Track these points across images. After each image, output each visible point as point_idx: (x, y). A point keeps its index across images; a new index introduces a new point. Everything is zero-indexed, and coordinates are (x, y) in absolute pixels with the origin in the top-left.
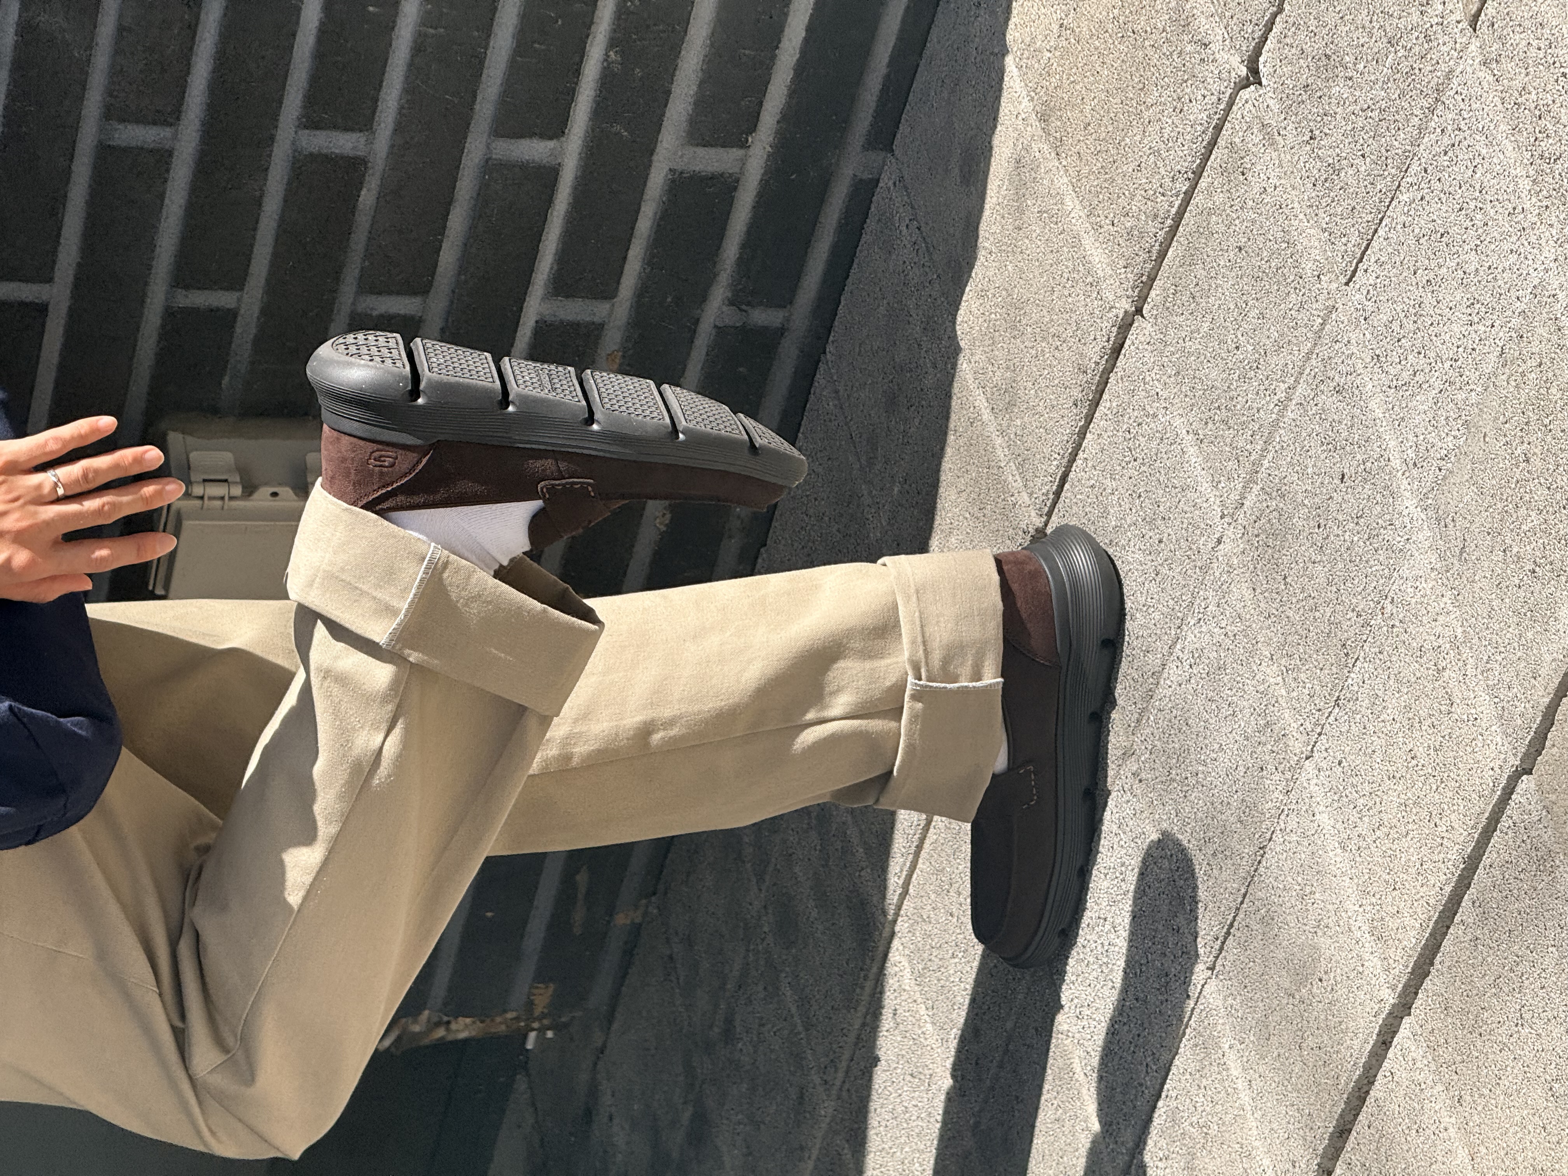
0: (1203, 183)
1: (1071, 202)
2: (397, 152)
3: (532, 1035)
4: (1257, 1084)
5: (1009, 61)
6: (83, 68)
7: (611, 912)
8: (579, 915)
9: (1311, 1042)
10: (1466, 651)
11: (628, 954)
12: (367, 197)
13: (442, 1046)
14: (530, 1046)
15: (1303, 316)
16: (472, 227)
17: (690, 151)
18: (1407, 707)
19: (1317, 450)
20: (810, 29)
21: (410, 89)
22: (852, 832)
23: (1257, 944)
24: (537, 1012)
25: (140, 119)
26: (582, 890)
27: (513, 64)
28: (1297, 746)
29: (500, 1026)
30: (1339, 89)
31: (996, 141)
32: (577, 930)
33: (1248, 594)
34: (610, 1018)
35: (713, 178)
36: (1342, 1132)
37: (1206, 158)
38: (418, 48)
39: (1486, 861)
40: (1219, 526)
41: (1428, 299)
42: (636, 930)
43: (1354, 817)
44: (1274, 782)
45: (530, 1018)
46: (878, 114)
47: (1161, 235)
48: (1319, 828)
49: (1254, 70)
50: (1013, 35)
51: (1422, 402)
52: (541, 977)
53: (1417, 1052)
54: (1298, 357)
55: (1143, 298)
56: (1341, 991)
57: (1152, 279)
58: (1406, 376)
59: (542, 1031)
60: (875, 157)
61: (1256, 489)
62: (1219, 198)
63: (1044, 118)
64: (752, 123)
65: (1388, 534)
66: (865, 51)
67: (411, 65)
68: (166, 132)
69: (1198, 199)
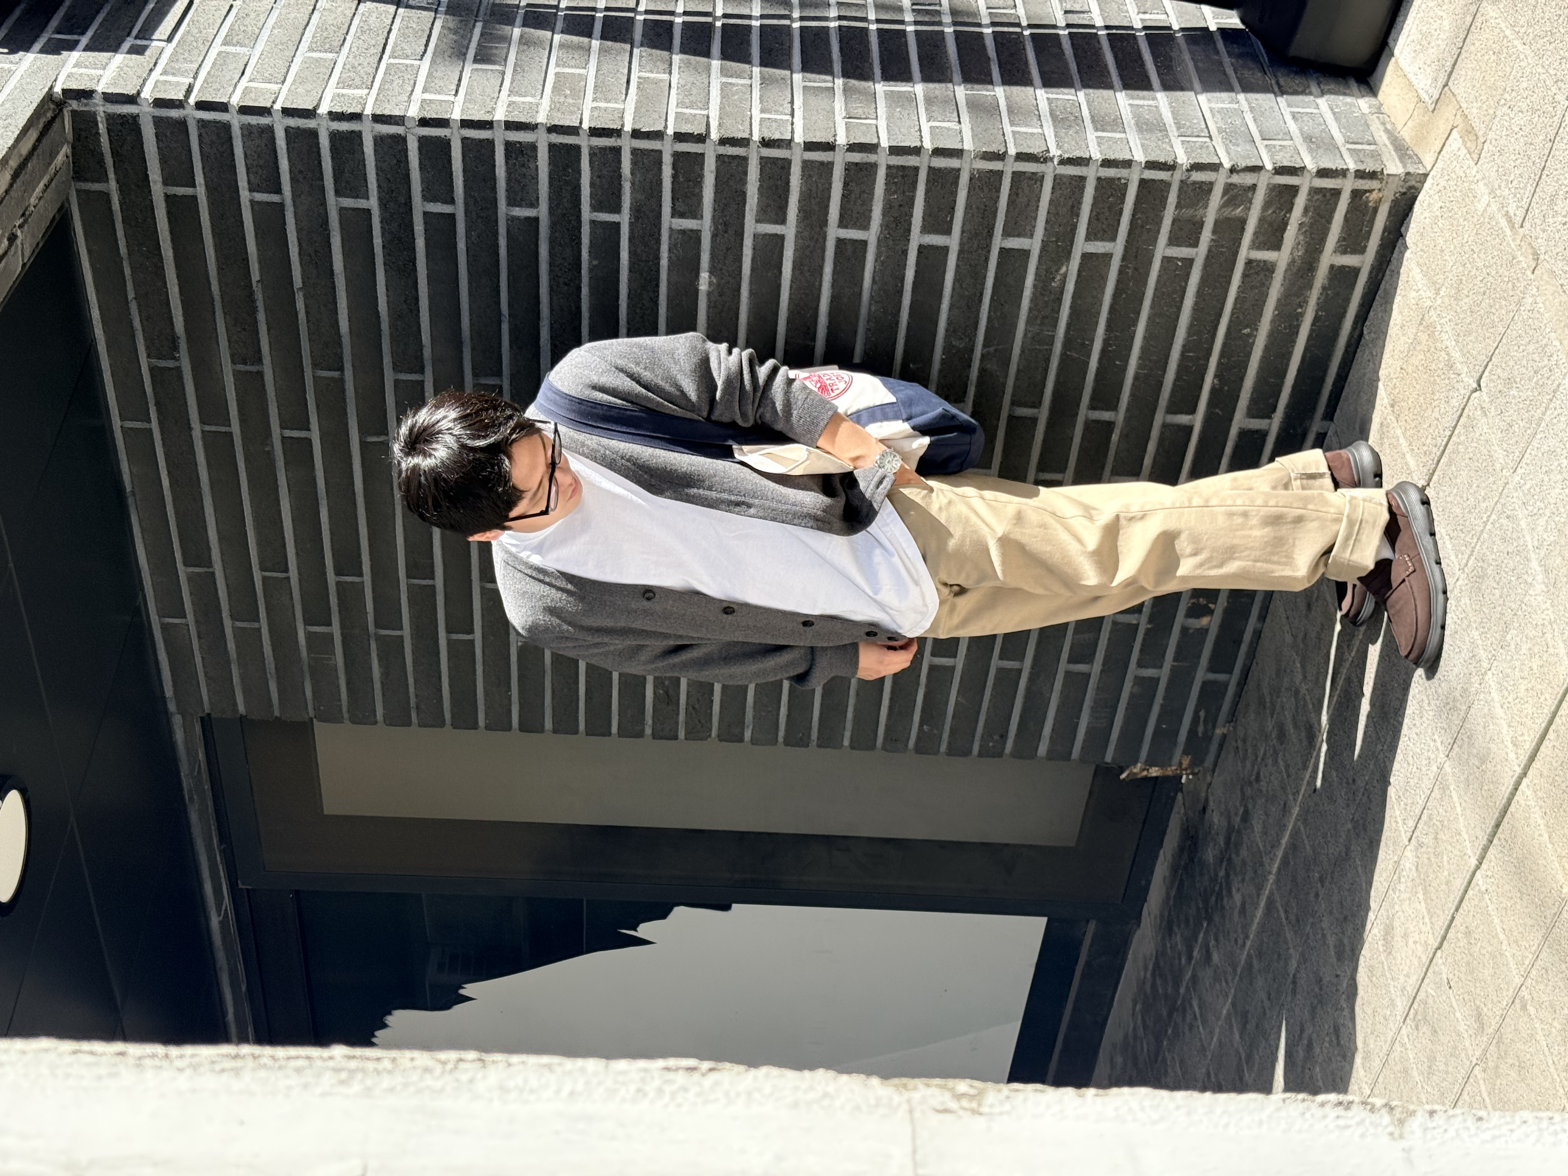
0: (1456, 432)
1: (1402, 440)
2: (1127, 419)
3: (1184, 777)
4: (1464, 804)
5: (1380, 384)
6: (1004, 385)
7: (1214, 727)
8: (1201, 729)
9: (1486, 788)
10: (1555, 626)
11: (1221, 746)
12: (1115, 437)
13: (1146, 779)
14: (1183, 781)
15: (1494, 487)
16: (1158, 450)
17: (1247, 420)
18: (1530, 649)
19: (1498, 542)
20: (1299, 371)
21: (1132, 395)
22: (1308, 697)
23: (1466, 746)
24: (1184, 766)
25: (1025, 405)
26: (1202, 719)
27: (1174, 384)
28: (1485, 665)
29: (1170, 771)
30: (1514, 392)
31: (1374, 416)
32: (1200, 735)
33: (1468, 602)
34: (1214, 771)
35: (1257, 431)
36: (1497, 826)
37: (1458, 421)
38: (1136, 378)
39: (1559, 713)
40: (1458, 573)
41: (1546, 479)
42: (1224, 737)
43: (1506, 694)
44: (1475, 679)
45: (1182, 770)
46: (1327, 406)
47: (1438, 454)
48: (1493, 700)
49: (1479, 385)
50: (1382, 373)
51: (1542, 522)
52: (1185, 752)
53: (1529, 793)
54: (1492, 504)
55: (1430, 480)
56: (1499, 767)
57: (1434, 471)
58: (1535, 511)
59: (1188, 775)
60: (1326, 423)
61: (1473, 558)
62: (1462, 438)
63: (1392, 406)
64: (1274, 409)
65: (1525, 577)
66: (1322, 380)
67: (1133, 385)
68: (1035, 411)
69: (1454, 438)
